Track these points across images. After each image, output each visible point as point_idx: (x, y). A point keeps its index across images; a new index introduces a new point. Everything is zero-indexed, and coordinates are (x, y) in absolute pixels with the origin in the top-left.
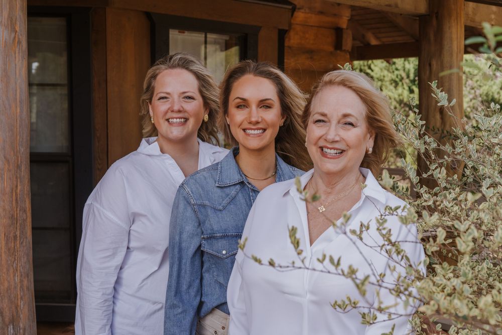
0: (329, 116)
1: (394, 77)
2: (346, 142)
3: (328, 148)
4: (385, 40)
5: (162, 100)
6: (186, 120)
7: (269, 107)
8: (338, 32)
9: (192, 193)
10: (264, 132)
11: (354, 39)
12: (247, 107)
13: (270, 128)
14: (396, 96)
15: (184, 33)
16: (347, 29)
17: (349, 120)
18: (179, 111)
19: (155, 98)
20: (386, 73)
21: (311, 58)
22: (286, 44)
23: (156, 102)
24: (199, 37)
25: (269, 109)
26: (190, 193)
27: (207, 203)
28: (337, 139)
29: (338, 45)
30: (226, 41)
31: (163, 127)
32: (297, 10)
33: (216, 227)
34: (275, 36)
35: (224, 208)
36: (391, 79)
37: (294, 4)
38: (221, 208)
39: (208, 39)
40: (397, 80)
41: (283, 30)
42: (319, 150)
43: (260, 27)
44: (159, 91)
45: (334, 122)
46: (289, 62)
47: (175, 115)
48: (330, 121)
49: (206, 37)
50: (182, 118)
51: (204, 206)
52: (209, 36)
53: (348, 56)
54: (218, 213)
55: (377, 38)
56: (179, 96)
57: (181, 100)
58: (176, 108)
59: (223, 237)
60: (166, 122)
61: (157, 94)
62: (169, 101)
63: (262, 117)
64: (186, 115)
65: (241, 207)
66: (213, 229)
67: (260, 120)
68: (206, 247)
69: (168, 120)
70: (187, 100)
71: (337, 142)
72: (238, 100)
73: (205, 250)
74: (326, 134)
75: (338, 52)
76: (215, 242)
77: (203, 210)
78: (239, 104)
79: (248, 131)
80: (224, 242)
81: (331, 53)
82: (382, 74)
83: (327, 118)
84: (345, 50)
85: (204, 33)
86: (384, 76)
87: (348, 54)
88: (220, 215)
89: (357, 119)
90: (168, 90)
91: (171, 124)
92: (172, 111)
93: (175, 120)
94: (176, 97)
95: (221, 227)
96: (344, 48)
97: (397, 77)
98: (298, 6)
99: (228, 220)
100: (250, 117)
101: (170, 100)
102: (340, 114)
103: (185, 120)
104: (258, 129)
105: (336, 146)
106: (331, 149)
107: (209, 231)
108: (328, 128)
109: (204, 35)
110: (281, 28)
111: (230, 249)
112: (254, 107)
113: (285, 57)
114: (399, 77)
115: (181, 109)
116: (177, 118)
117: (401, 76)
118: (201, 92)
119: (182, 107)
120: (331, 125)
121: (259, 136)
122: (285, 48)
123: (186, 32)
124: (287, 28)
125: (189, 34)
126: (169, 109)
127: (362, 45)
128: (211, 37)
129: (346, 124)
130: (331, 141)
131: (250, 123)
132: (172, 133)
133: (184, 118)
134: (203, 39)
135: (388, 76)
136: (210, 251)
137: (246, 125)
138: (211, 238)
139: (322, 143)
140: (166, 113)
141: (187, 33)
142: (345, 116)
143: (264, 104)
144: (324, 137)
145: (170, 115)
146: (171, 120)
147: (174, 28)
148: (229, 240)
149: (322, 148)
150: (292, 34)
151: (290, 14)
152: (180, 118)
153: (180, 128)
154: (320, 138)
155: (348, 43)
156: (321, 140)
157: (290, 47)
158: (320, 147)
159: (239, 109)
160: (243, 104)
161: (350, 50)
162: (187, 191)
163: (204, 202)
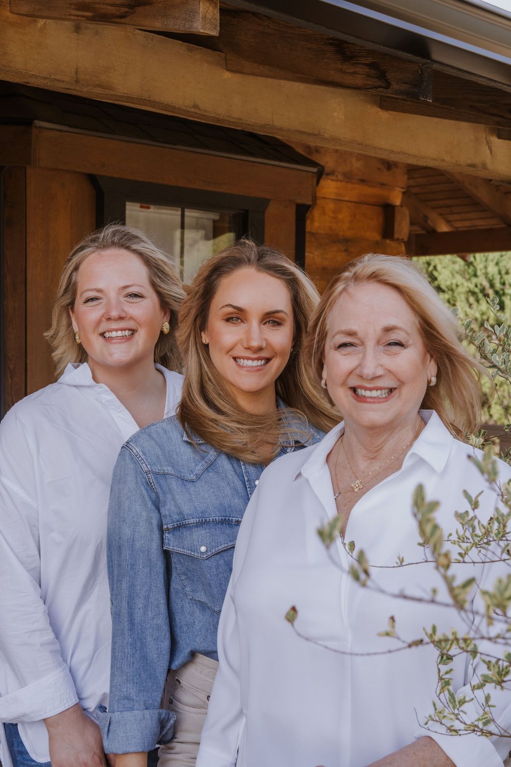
0: (360, 334)
1: (472, 287)
2: (395, 376)
3: (366, 389)
4: (458, 224)
5: (90, 304)
6: (133, 331)
7: (278, 323)
8: (388, 210)
9: (144, 454)
10: (267, 363)
11: (412, 223)
12: (242, 321)
13: (278, 357)
14: (478, 315)
15: (149, 208)
16: (401, 206)
17: (394, 336)
18: (121, 318)
19: (79, 301)
20: (459, 279)
21: (346, 251)
22: (309, 227)
23: (81, 306)
24: (171, 215)
25: (278, 328)
26: (141, 454)
27: (168, 469)
28: (380, 372)
29: (388, 231)
30: (214, 221)
31: (96, 346)
32: (324, 176)
33: (186, 509)
34: (291, 215)
35: (199, 477)
36: (468, 290)
37: (320, 165)
38: (192, 477)
39: (186, 220)
40: (477, 290)
41: (304, 205)
42: (350, 393)
43: (268, 201)
44: (86, 288)
45: (370, 344)
46: (312, 255)
47: (114, 325)
48: (363, 343)
49: (183, 216)
50: (125, 330)
51: (164, 475)
52: (189, 213)
53: (403, 248)
54: (189, 485)
55: (448, 222)
56: (119, 294)
57: (122, 299)
58: (114, 314)
59: (200, 524)
60: (101, 339)
61: (82, 293)
62: (101, 303)
63: (266, 340)
64: (132, 324)
65: (226, 477)
66: (181, 513)
67: (264, 345)
68: (171, 543)
69: (102, 335)
70: (131, 300)
71: (380, 377)
72: (230, 310)
73: (170, 548)
74: (360, 365)
75: (388, 241)
76: (186, 533)
77: (162, 482)
78: (230, 316)
79: (242, 362)
80: (203, 532)
81: (377, 243)
82: (454, 282)
83: (357, 338)
84: (398, 239)
85: (180, 209)
86: (457, 286)
87: (403, 244)
88: (192, 489)
89: (408, 334)
90: (100, 286)
91: (108, 340)
92: (109, 319)
93: (114, 334)
94: (113, 295)
95: (195, 508)
96: (396, 236)
97: (476, 286)
98: (327, 170)
99: (206, 496)
100: (249, 339)
101: (104, 301)
102: (379, 329)
103: (130, 332)
104: (258, 359)
105: (380, 383)
106: (371, 389)
107: (176, 517)
108: (361, 356)
109: (180, 213)
110: (299, 201)
111: (213, 544)
112: (255, 323)
113: (307, 250)
114: (479, 286)
115: (123, 315)
116: (116, 330)
117: (481, 285)
118: (154, 285)
119: (124, 311)
120: (365, 349)
121: (258, 369)
122: (307, 235)
123: (152, 206)
124: (310, 203)
125: (156, 210)
126: (103, 316)
127: (424, 232)
128: (191, 215)
129: (390, 344)
130: (370, 378)
131: (248, 348)
132: (111, 355)
133: (130, 330)
134: (178, 219)
135: (463, 284)
136: (180, 550)
137: (239, 351)
138: (180, 527)
139: (353, 382)
140: (99, 323)
141: (153, 209)
142: (388, 330)
143: (271, 319)
144: (357, 371)
145: (104, 327)
146: (107, 335)
147: (133, 200)
148: (209, 529)
149: (354, 390)
150: (316, 213)
151: (315, 180)
152: (122, 330)
153: (124, 346)
154: (351, 373)
155: (403, 228)
156: (351, 376)
157: (313, 234)
158: (351, 388)
159: (230, 324)
160: (237, 316)
161: (406, 239)
162: (135, 451)
163: (165, 468)
